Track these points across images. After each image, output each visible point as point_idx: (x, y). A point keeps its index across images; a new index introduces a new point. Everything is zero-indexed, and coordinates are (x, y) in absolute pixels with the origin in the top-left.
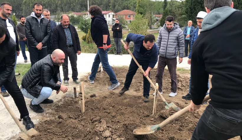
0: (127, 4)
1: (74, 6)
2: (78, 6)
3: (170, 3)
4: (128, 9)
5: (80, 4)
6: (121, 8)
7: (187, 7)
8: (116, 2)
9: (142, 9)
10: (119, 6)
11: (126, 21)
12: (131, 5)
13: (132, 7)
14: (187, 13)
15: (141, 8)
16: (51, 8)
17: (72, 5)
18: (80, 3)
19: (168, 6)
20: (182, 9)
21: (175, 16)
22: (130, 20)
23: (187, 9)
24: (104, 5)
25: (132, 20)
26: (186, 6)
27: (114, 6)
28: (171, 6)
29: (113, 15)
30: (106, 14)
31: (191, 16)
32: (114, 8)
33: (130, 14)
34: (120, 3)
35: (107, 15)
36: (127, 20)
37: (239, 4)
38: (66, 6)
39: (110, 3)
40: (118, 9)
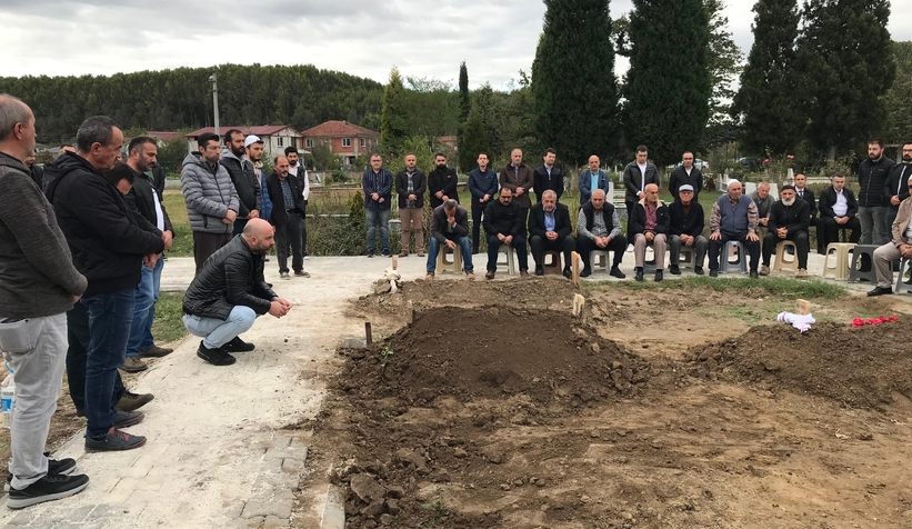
0: (333, 100)
1: (148, 111)
2: (163, 110)
3: (478, 101)
4: (337, 118)
5: (169, 103)
6: (313, 115)
7: (542, 113)
8: (295, 93)
9: (403, 121)
10: (306, 108)
11: (338, 157)
12: (349, 105)
13: (352, 112)
14: (540, 129)
15: (398, 117)
16: (60, 116)
17: (138, 105)
18: (170, 99)
19: (474, 108)
20: (525, 118)
21: (497, 138)
22: (351, 154)
23: (542, 118)
24: (255, 106)
25: (356, 155)
26: (538, 110)
27: (290, 109)
28: (483, 107)
29: (294, 139)
30: (269, 136)
31: (555, 139)
32: (291, 115)
33: (351, 133)
34: (311, 100)
35: (274, 140)
36: (340, 154)
37: (687, 101)
38: (118, 111)
39: (274, 97)
40: (303, 119)
